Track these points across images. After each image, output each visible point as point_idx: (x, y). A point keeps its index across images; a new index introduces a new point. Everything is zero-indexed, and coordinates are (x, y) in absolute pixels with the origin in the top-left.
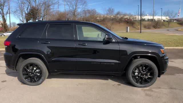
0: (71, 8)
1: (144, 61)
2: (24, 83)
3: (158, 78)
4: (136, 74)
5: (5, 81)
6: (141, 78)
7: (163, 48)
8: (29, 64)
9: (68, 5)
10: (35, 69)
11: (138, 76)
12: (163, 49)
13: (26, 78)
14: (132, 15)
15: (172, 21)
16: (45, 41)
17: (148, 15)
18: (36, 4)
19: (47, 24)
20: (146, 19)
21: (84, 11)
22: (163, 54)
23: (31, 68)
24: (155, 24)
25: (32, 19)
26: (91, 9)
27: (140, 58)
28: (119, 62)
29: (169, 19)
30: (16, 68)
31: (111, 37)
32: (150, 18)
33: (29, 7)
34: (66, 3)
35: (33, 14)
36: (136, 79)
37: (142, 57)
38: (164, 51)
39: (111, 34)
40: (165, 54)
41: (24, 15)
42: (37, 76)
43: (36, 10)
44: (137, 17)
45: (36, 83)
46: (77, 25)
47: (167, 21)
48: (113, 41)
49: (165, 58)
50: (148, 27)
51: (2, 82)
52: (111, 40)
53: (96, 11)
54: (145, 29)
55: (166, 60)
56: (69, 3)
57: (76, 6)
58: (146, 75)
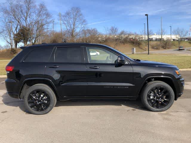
0: (68, 28)
1: (159, 84)
2: (29, 112)
3: (175, 101)
4: (151, 97)
5: (6, 112)
6: (157, 102)
7: (178, 69)
8: (36, 90)
9: (65, 24)
10: (42, 96)
11: (154, 100)
12: (178, 71)
13: (31, 107)
14: (137, 35)
15: (183, 40)
16: (52, 65)
17: (155, 34)
18: (27, 23)
19: (55, 47)
20: (154, 39)
21: (83, 30)
22: (179, 75)
23: (37, 95)
24: (164, 44)
25: (22, 41)
26: (91, 29)
27: (155, 80)
28: (134, 85)
29: (179, 38)
30: (20, 96)
31: (124, 59)
32: (158, 38)
33: (19, 27)
34: (62, 22)
35: (24, 34)
36: (152, 103)
37: (156, 79)
38: (179, 72)
39: (123, 56)
40: (180, 76)
41: (12, 36)
42: (44, 103)
43: (27, 31)
44: (144, 36)
45: (44, 111)
46: (86, 48)
47: (178, 40)
48: (126, 64)
49: (180, 80)
50: (156, 48)
51: (2, 113)
52: (123, 62)
53: (97, 31)
54: (153, 49)
55: (182, 82)
56: (65, 22)
57: (74, 25)
58: (162, 98)
